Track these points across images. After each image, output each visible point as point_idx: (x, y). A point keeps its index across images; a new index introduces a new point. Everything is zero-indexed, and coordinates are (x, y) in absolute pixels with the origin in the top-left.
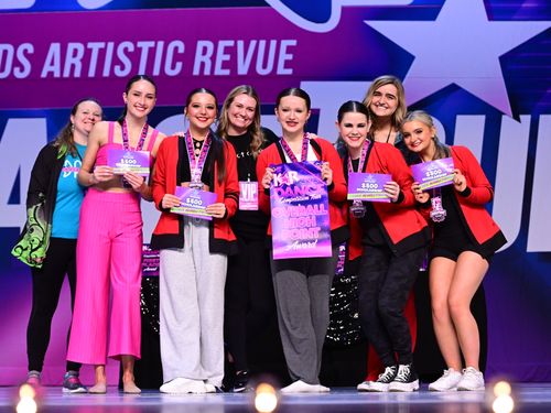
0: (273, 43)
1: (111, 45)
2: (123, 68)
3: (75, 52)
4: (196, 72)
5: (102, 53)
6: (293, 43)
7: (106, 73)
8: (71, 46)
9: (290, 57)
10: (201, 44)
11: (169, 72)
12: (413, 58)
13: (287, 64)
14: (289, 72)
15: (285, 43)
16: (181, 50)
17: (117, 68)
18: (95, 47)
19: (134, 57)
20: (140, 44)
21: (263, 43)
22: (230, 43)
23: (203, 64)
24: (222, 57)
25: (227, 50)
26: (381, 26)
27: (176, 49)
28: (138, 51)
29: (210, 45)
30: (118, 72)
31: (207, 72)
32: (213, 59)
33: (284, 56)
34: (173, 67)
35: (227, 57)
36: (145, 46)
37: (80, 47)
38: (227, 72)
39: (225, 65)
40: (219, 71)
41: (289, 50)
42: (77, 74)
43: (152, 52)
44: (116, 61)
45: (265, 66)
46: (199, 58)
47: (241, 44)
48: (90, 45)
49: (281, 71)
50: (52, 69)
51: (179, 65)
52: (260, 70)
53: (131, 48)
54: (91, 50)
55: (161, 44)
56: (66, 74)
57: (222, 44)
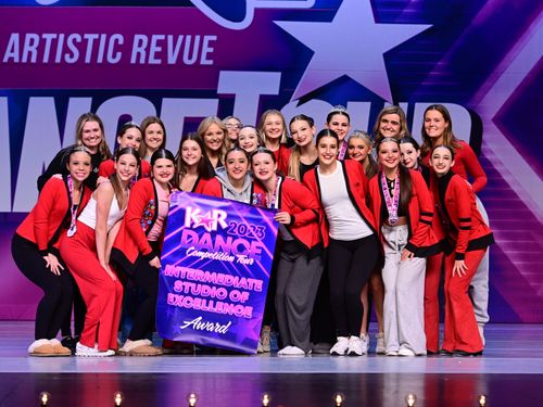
0: (198, 38)
1: (62, 36)
2: (72, 56)
3: (32, 41)
4: (133, 61)
5: (54, 42)
6: (214, 38)
7: (58, 60)
8: (29, 36)
9: (211, 50)
10: (137, 37)
11: (110, 60)
12: (313, 53)
13: (209, 56)
14: (211, 62)
15: (207, 38)
16: (121, 42)
17: (67, 56)
18: (49, 37)
19: (82, 46)
20: (86, 36)
21: (189, 38)
22: (162, 37)
23: (139, 54)
24: (154, 49)
25: (159, 43)
26: (287, 26)
27: (117, 40)
28: (85, 42)
29: (145, 38)
30: (68, 59)
31: (142, 61)
32: (148, 50)
33: (206, 49)
34: (114, 56)
35: (159, 49)
36: (91, 37)
37: (36, 37)
38: (159, 62)
39: (157, 55)
40: (152, 61)
41: (211, 44)
42: (34, 60)
43: (96, 43)
44: (66, 50)
45: (190, 57)
46: (135, 49)
47: (170, 38)
48: (44, 36)
49: (204, 61)
50: (12, 55)
51: (119, 55)
52: (186, 61)
53: (79, 39)
54: (45, 40)
55: (104, 36)
56: (24, 60)
57: (155, 38)
